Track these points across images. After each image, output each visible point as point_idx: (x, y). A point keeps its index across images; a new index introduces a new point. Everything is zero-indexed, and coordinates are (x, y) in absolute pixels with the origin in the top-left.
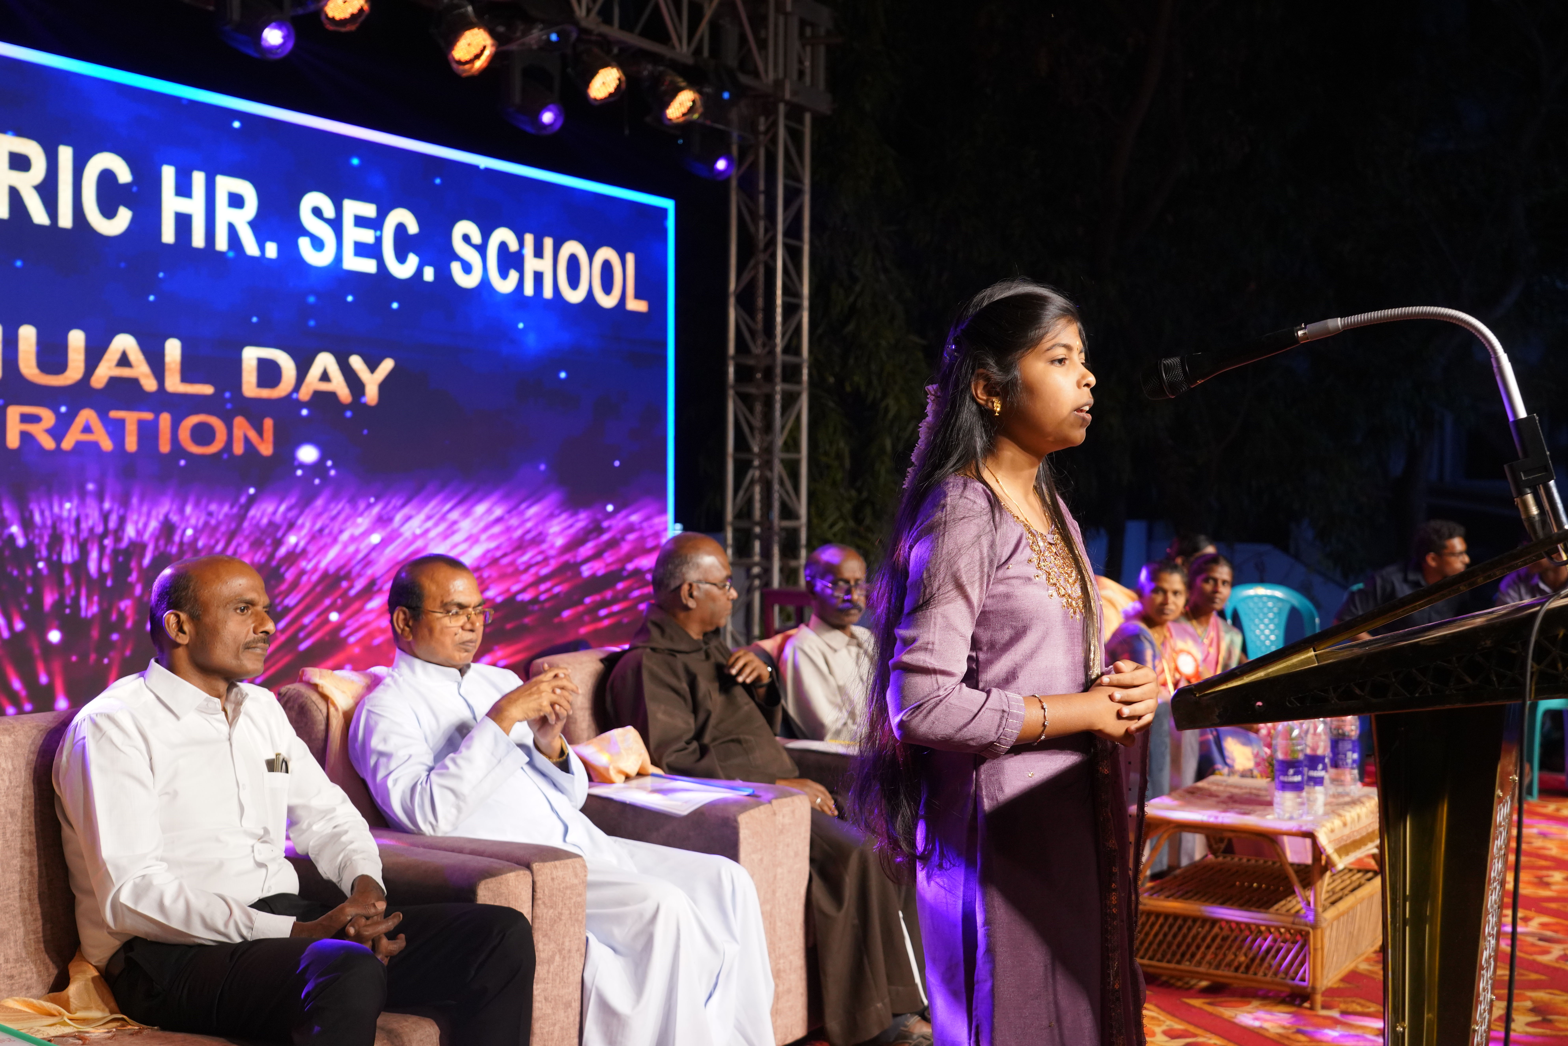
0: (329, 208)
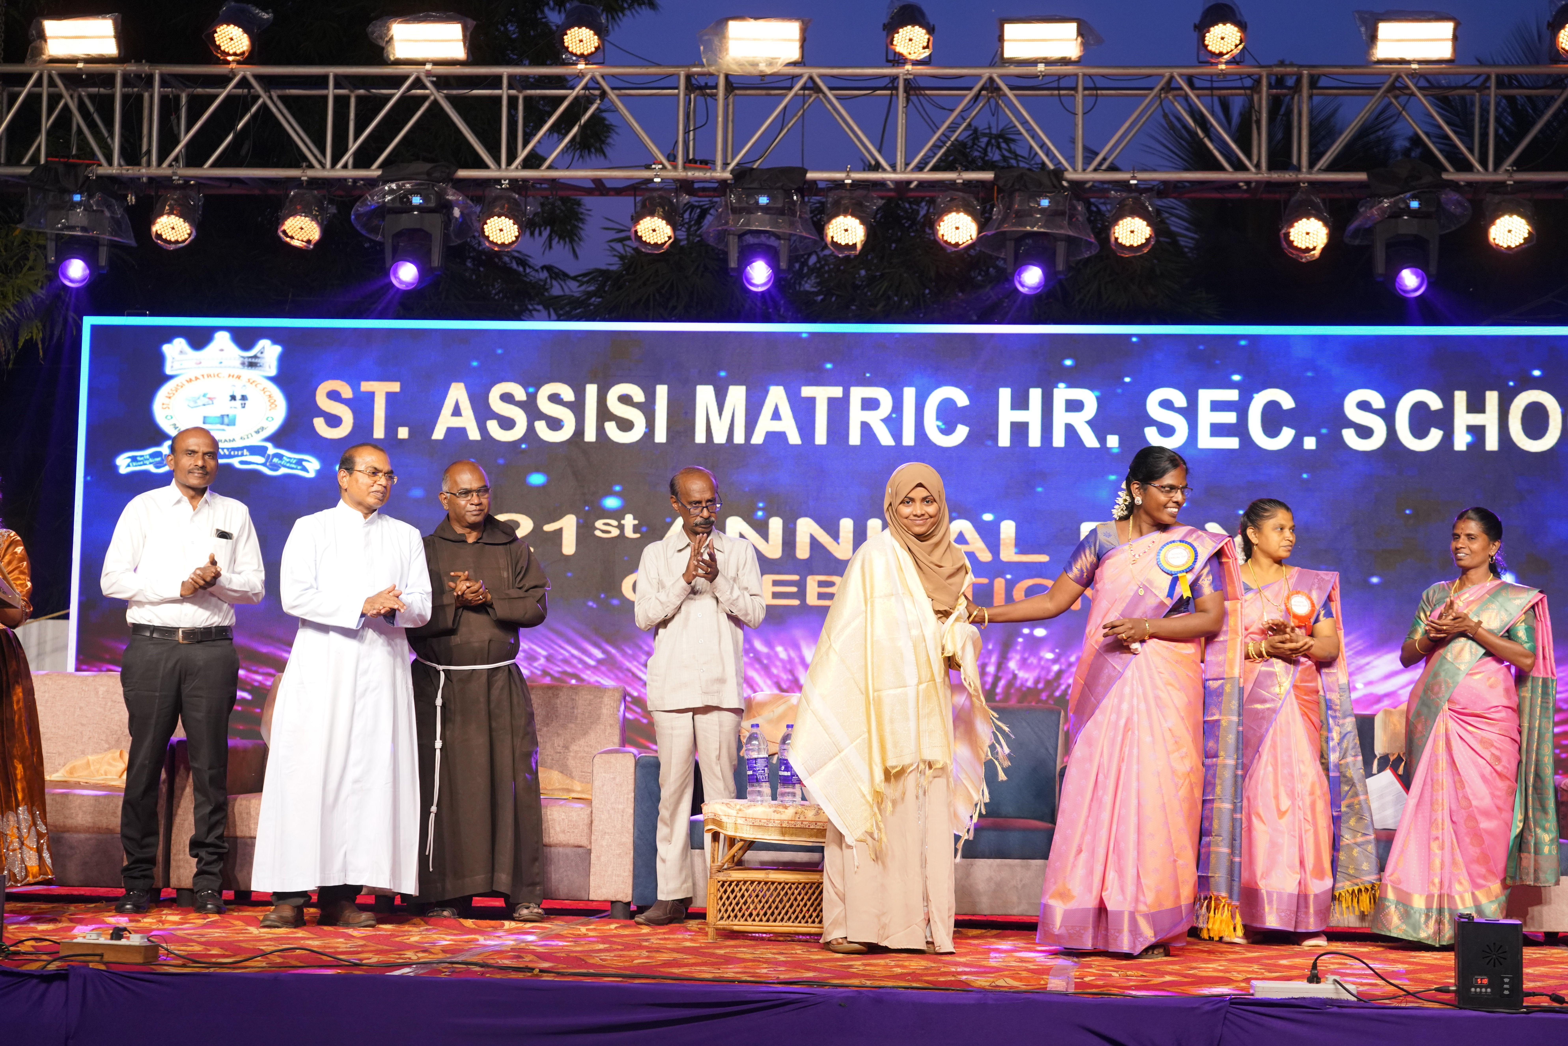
0: (1179, 399)
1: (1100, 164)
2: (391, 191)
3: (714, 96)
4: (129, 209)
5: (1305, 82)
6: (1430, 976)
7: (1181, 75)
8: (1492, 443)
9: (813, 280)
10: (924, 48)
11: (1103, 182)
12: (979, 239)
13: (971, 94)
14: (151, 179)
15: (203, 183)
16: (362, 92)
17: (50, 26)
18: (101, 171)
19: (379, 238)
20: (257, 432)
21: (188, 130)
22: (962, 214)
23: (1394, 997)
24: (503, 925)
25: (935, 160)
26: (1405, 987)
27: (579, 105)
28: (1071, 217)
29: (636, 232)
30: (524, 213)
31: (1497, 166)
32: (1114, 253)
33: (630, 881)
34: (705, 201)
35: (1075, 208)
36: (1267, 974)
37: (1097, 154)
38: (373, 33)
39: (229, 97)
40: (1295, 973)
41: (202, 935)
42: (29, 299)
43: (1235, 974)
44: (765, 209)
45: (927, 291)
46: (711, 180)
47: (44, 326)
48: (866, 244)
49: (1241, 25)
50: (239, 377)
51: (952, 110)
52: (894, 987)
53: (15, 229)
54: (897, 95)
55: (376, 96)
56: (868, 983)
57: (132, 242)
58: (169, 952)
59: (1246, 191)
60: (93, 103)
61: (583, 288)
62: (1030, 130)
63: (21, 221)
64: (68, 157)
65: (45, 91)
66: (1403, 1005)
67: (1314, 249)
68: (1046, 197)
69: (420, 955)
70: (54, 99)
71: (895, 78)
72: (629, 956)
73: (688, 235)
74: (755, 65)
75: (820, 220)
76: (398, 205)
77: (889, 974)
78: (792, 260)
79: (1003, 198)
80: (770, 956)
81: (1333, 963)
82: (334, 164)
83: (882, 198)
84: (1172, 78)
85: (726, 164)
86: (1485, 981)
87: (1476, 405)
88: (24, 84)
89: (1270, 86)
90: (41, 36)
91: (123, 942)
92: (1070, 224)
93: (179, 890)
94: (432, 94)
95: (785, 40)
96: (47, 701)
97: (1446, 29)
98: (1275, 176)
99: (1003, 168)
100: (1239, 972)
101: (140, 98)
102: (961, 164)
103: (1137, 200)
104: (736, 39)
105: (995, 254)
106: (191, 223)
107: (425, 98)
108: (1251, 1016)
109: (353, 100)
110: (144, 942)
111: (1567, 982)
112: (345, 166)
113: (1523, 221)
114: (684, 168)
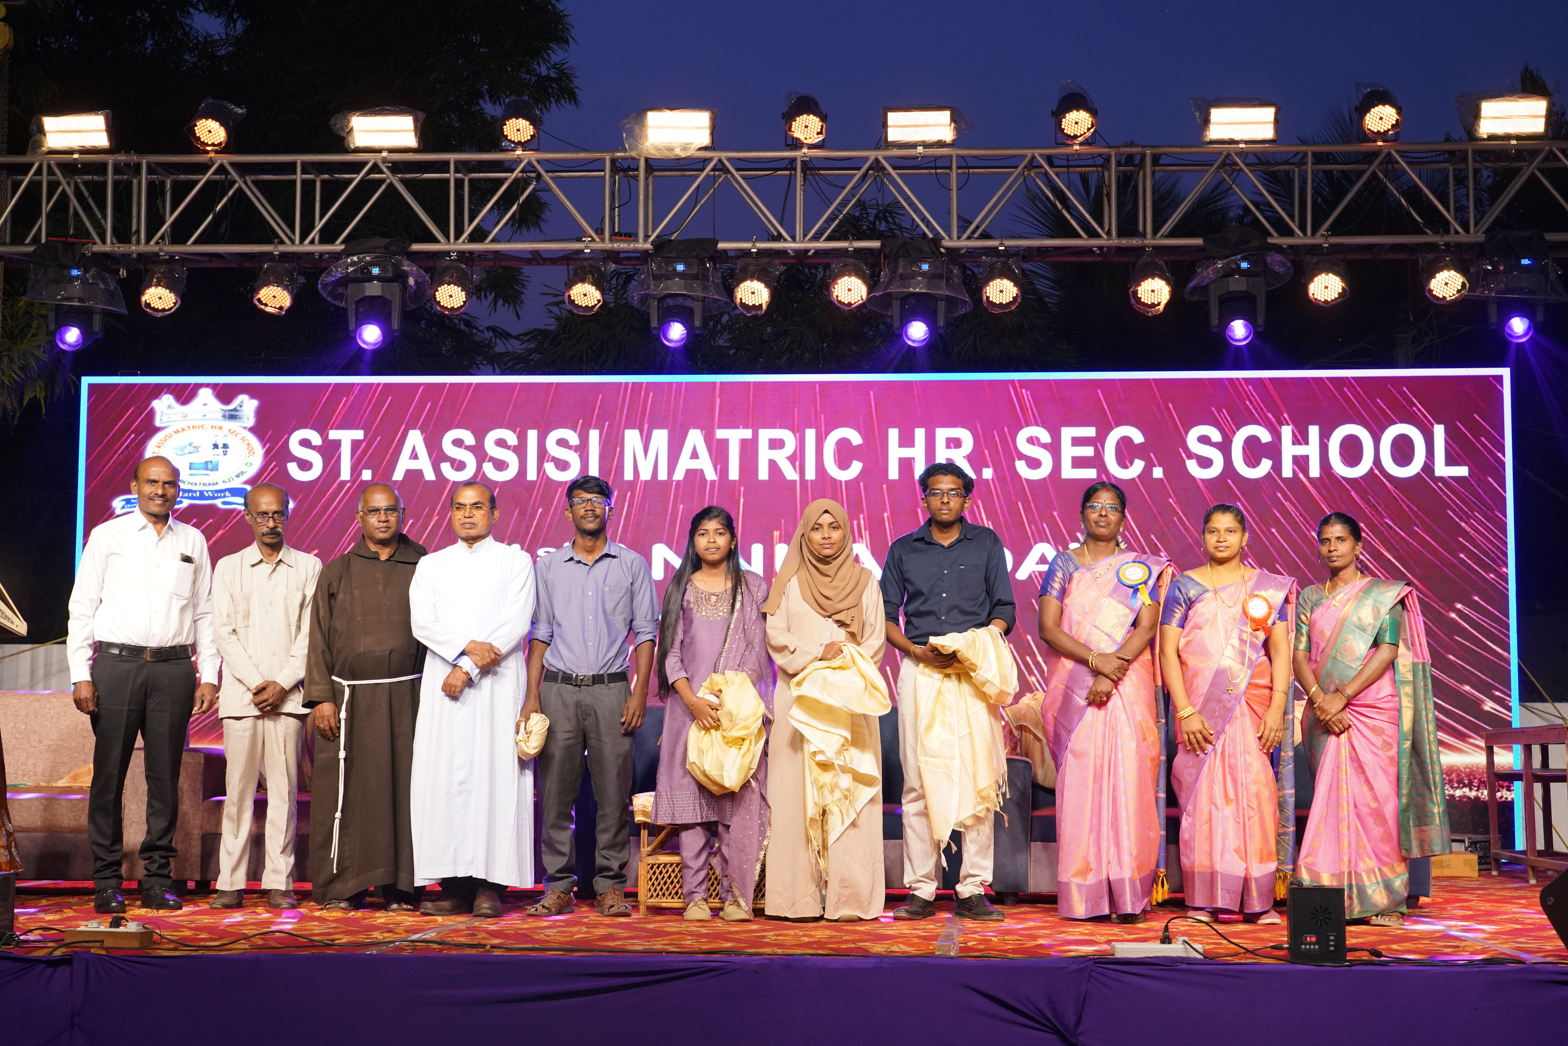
0: (1045, 436)
1: (974, 232)
2: (353, 263)
3: (636, 178)
4: (121, 282)
5: (1148, 160)
6: (1266, 935)
7: (1041, 156)
8: (1315, 471)
9: (726, 336)
10: (818, 134)
11: (975, 249)
12: (869, 299)
13: (860, 173)
14: (140, 255)
15: (185, 259)
16: (326, 176)
17: (50, 123)
18: (95, 248)
19: (343, 305)
20: (238, 476)
21: (172, 213)
22: (853, 278)
23: (1236, 954)
25: (829, 231)
26: (1245, 946)
27: (518, 186)
28: (948, 280)
29: (569, 296)
30: (471, 282)
31: (1314, 231)
32: (986, 309)
34: (629, 269)
35: (952, 272)
36: (1127, 937)
37: (971, 223)
38: (335, 125)
39: (208, 182)
40: (1150, 934)
41: (192, 922)
43: (1099, 937)
44: (682, 275)
45: (825, 345)
46: (634, 251)
47: (46, 386)
48: (770, 305)
49: (1092, 112)
50: (220, 428)
51: (844, 188)
52: (801, 955)
53: (19, 301)
54: (796, 175)
55: (338, 181)
56: (780, 951)
57: (125, 311)
58: (162, 937)
59: (1099, 255)
60: (88, 189)
61: (524, 346)
62: (912, 204)
63: (24, 293)
64: (66, 237)
65: (45, 179)
66: (1243, 961)
67: (1159, 304)
68: (926, 262)
69: (386, 935)
70: (53, 186)
71: (793, 160)
72: (570, 932)
73: (616, 299)
74: (671, 149)
75: (730, 284)
76: (359, 275)
77: (797, 943)
78: (705, 320)
79: (889, 263)
80: (694, 929)
81: (1183, 926)
82: (302, 240)
83: (784, 265)
84: (1033, 157)
85: (647, 237)
86: (1314, 939)
87: (1301, 438)
88: (26, 173)
89: (1119, 164)
90: (41, 131)
91: (121, 929)
92: (948, 285)
94: (388, 177)
95: (697, 128)
96: (52, 717)
97: (1268, 113)
98: (1124, 242)
99: (889, 237)
100: (1102, 935)
101: (129, 184)
102: (852, 234)
103: (1005, 264)
104: (654, 127)
105: (884, 312)
106: (176, 294)
107: (381, 181)
108: (1112, 974)
109: (318, 184)
110: (140, 929)
111: (1385, 938)
112: (312, 242)
113: (1338, 279)
114: (611, 240)
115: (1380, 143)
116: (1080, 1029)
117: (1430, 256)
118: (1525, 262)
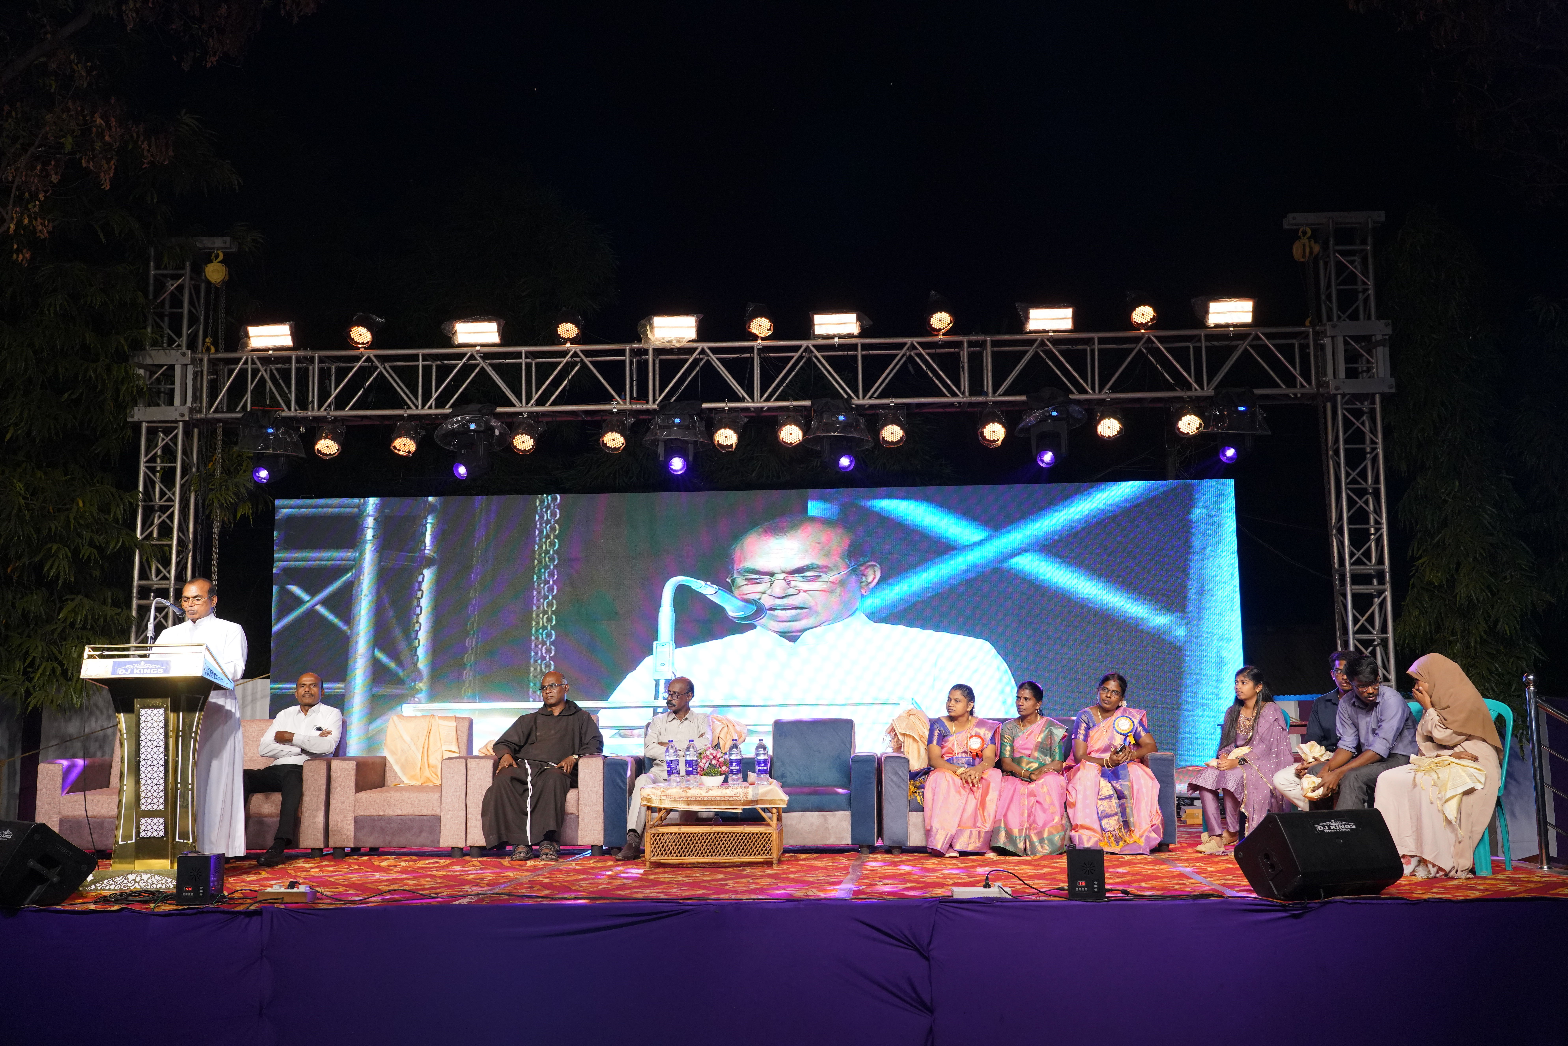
1: (874, 393)
2: (458, 422)
3: (647, 361)
4: (301, 436)
5: (989, 344)
7: (917, 342)
10: (768, 330)
11: (875, 405)
12: (804, 440)
13: (797, 356)
14: (315, 418)
15: (344, 419)
16: (439, 363)
17: (252, 330)
18: (284, 414)
19: (451, 448)
21: (335, 389)
22: (793, 426)
23: (1033, 895)
24: (526, 864)
25: (777, 394)
26: (1038, 889)
27: (569, 367)
28: (857, 426)
29: (603, 441)
30: (537, 432)
31: (1100, 392)
32: (882, 446)
33: (602, 833)
35: (859, 421)
37: (872, 387)
38: (444, 329)
39: (360, 367)
40: (976, 883)
41: (345, 880)
42: (243, 490)
44: (678, 425)
46: (647, 410)
47: (252, 505)
48: (738, 444)
49: (951, 313)
51: (787, 364)
54: (754, 358)
55: (447, 366)
56: (733, 897)
57: (304, 456)
58: (323, 894)
59: (958, 407)
60: (279, 373)
63: (236, 444)
64: (264, 407)
65: (249, 367)
66: (1038, 899)
67: (998, 440)
68: (842, 415)
69: (474, 888)
70: (255, 372)
71: (752, 348)
72: (597, 883)
74: (670, 341)
75: (711, 432)
76: (462, 429)
78: (695, 455)
79: (817, 416)
80: (681, 879)
82: (423, 406)
83: (747, 418)
84: (912, 343)
85: (655, 401)
86: (1084, 884)
88: (237, 363)
89: (969, 347)
90: (247, 336)
91: (295, 890)
92: (856, 430)
93: (334, 848)
94: (481, 363)
95: (687, 327)
96: (253, 738)
97: (1068, 312)
98: (974, 399)
99: (817, 398)
101: (307, 369)
102: (792, 396)
103: (894, 415)
104: (658, 327)
106: (338, 444)
107: (477, 365)
108: (951, 909)
109: (434, 368)
110: (308, 890)
111: (1139, 877)
112: (430, 407)
113: (1116, 422)
114: (630, 403)
115: (1143, 331)
116: (931, 946)
117: (1178, 406)
118: (1241, 409)
